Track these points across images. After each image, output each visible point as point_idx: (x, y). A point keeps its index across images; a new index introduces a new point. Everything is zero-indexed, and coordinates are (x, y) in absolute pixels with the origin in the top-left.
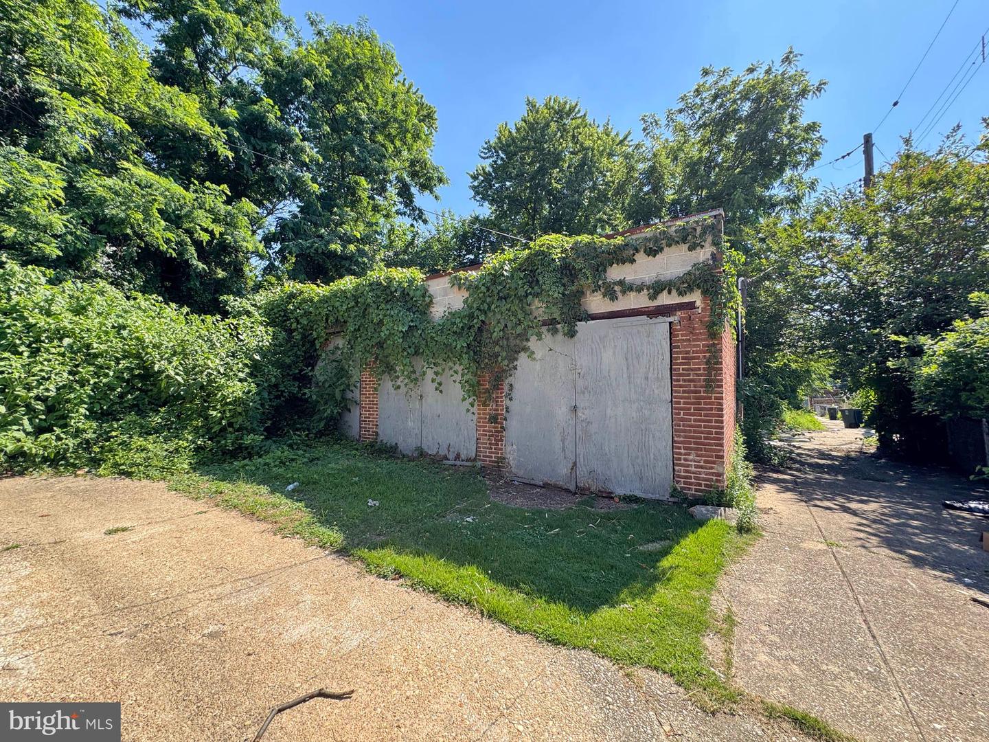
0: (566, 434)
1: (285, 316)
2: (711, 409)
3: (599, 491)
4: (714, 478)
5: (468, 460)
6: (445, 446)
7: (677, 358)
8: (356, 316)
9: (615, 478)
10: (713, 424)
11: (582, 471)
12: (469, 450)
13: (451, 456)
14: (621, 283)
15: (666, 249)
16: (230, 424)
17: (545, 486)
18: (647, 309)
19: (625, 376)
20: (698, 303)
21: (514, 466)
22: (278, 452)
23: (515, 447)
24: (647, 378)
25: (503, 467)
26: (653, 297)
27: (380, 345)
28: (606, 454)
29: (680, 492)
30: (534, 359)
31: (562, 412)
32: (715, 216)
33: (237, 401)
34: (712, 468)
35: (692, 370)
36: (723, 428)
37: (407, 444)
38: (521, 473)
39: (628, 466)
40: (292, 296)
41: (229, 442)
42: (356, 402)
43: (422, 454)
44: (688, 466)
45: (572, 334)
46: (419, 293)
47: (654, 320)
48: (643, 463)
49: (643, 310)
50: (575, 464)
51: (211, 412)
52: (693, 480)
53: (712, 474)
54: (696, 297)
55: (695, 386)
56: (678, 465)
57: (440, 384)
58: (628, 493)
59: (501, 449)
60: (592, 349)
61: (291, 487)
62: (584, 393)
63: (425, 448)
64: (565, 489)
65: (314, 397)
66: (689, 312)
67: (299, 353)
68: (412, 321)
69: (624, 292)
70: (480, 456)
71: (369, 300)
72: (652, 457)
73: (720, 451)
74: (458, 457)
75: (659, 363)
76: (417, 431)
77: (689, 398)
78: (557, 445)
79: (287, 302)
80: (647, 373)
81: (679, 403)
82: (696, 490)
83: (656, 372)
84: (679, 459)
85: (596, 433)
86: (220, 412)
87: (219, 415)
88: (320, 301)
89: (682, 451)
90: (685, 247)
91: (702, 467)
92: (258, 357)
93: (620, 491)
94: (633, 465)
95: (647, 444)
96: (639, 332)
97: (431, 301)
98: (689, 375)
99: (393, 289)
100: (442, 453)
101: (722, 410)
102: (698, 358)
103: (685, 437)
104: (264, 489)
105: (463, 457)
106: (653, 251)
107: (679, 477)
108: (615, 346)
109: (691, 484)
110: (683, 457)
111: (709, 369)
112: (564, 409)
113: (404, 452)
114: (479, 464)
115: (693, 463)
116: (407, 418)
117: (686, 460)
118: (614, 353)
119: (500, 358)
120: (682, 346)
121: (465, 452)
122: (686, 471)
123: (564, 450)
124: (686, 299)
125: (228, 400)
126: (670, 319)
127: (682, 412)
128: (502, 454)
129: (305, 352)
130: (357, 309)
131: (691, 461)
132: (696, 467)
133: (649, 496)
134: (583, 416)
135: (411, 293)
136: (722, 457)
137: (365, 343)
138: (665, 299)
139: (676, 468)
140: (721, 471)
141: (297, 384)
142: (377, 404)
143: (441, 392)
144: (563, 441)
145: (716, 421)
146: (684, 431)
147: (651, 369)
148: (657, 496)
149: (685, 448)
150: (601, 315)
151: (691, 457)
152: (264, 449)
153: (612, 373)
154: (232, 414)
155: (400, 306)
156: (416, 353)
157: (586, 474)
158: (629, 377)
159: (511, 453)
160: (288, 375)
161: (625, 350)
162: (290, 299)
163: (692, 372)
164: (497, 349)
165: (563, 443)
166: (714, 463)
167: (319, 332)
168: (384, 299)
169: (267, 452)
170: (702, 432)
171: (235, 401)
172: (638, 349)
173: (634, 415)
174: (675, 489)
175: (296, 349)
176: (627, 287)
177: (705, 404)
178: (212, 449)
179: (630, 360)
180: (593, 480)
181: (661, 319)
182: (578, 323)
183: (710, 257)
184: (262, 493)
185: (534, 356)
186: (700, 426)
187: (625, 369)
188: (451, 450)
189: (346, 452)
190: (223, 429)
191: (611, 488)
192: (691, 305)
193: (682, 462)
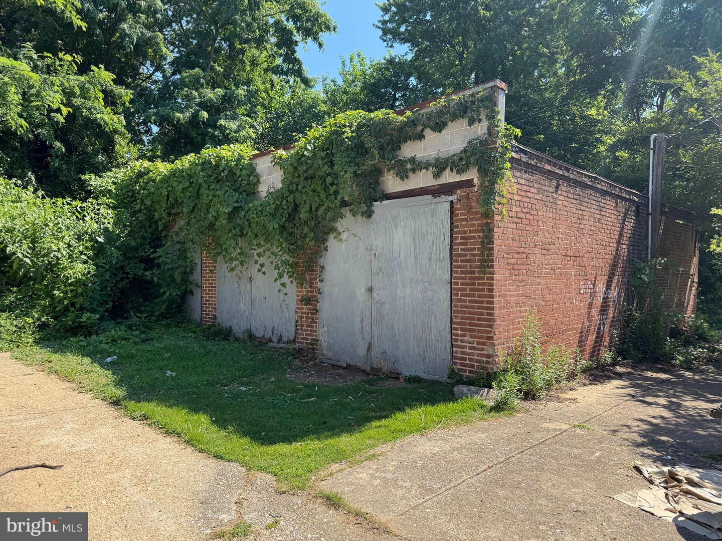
0: (364, 315)
1: (133, 196)
2: (483, 290)
3: (390, 372)
4: (485, 359)
5: (289, 342)
6: (270, 329)
7: (457, 238)
8: (190, 197)
9: (403, 358)
10: (485, 305)
11: (376, 351)
12: (289, 332)
13: (275, 339)
14: (413, 160)
15: (450, 124)
16: (73, 304)
17: (348, 367)
18: (433, 188)
19: (412, 258)
20: (476, 181)
21: (325, 348)
22: (115, 331)
23: (326, 328)
24: (430, 259)
25: (317, 349)
26: (437, 175)
27: (211, 226)
28: (396, 335)
29: (456, 374)
30: (341, 240)
31: (361, 293)
32: (491, 87)
33: (78, 282)
34: (483, 350)
35: (469, 250)
36: (493, 309)
37: (239, 328)
38: (330, 355)
39: (414, 348)
40: (140, 175)
41: (69, 320)
42: (197, 285)
43: (251, 337)
44: (464, 347)
45: (369, 214)
46: (244, 172)
47: (438, 200)
48: (426, 344)
49: (430, 188)
50: (370, 344)
51: (55, 292)
52: (468, 362)
53: (483, 355)
54: (473, 175)
55: (471, 267)
56: (457, 346)
57: (262, 266)
58: (413, 374)
59: (315, 331)
60: (386, 231)
61: (109, 360)
62: (378, 274)
63: (254, 331)
64: (363, 370)
65: (155, 279)
66: (467, 190)
67: (145, 234)
68: (237, 202)
69: (414, 170)
70: (298, 338)
71: (200, 180)
72: (434, 338)
73: (489, 332)
74: (280, 339)
75: (441, 244)
76: (247, 313)
77: (465, 278)
78: (358, 326)
79: (135, 181)
80: (431, 253)
81: (457, 284)
82: (470, 372)
83: (438, 253)
84: (457, 340)
85: (387, 314)
86: (63, 292)
87: (61, 295)
88: (162, 181)
89: (459, 332)
90: (465, 122)
91: (474, 349)
92: (101, 240)
93: (406, 372)
94: (418, 346)
95: (429, 325)
96: (425, 211)
97: (258, 180)
98: (465, 255)
99: (221, 168)
100: (267, 336)
101: (491, 290)
102: (473, 237)
103: (462, 318)
104: (87, 360)
105: (284, 339)
106: (439, 127)
107: (456, 358)
108: (405, 226)
109: (466, 365)
110: (460, 338)
111: (482, 249)
112: (363, 290)
113: (237, 336)
114: (297, 346)
115: (467, 345)
116: (240, 301)
117: (462, 341)
118: (404, 233)
119: (308, 239)
120: (461, 226)
121: (287, 334)
122: (462, 353)
123: (362, 331)
124: (464, 177)
125: (70, 281)
126: (451, 198)
127: (460, 293)
128: (316, 336)
129: (152, 234)
130: (191, 189)
131: (466, 342)
132: (471, 348)
133: (431, 377)
134: (378, 298)
135: (238, 173)
136: (491, 338)
137: (199, 224)
138: (449, 177)
139: (455, 349)
140: (491, 352)
141: (143, 266)
142: (215, 287)
143: (264, 273)
144: (362, 322)
145: (488, 302)
146: (461, 312)
147: (434, 249)
148: (437, 378)
149: (462, 330)
150: (396, 195)
151: (466, 338)
152: (102, 328)
153: (402, 254)
154: (73, 294)
155: (228, 186)
156: (242, 235)
157: (380, 355)
158: (416, 258)
159: (323, 334)
160: (134, 257)
161: (413, 229)
162: (138, 179)
163: (468, 253)
164: (306, 230)
165: (362, 325)
166: (484, 344)
167: (160, 213)
168: (215, 179)
169: (104, 331)
170: (476, 314)
171: (76, 282)
172: (424, 229)
173: (419, 296)
174: (453, 370)
175: (143, 230)
176: (417, 165)
177: (479, 284)
178: (55, 326)
179: (417, 240)
180: (384, 361)
181: (444, 198)
182: (374, 203)
183: (486, 132)
184: (83, 363)
185: (341, 237)
186: (473, 307)
187: (412, 249)
188: (275, 332)
189: (182, 334)
190: (66, 309)
191: (400, 369)
192: (469, 183)
193: (459, 343)
